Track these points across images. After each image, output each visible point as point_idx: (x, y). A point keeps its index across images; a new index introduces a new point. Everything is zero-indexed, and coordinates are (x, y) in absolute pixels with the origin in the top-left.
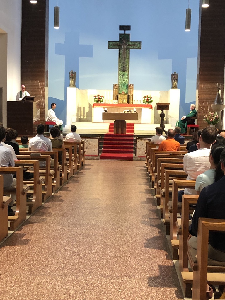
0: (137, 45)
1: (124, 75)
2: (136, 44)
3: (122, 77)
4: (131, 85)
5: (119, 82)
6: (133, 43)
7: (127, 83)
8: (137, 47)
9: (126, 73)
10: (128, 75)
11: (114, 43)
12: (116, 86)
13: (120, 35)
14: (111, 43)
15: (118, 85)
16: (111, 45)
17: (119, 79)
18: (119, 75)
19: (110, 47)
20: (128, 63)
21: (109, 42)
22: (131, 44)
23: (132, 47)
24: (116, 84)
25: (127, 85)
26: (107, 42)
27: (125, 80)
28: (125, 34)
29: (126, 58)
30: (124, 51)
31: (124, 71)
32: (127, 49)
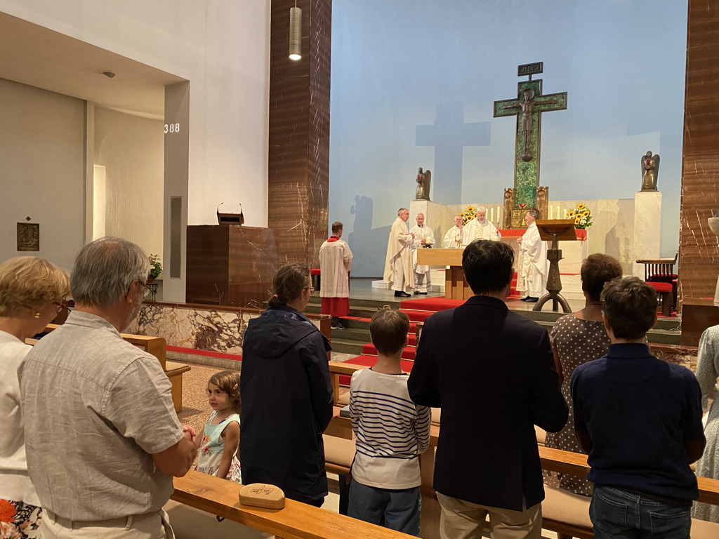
0: (558, 102)
1: (527, 168)
2: (555, 99)
3: (524, 173)
4: (542, 188)
5: (516, 184)
6: (548, 99)
7: (533, 185)
10: (538, 168)
13: (520, 84)
17: (516, 178)
18: (517, 169)
19: (497, 114)
20: (536, 143)
21: (495, 103)
22: (543, 100)
23: (546, 108)
24: (509, 189)
26: (493, 104)
27: (530, 179)
28: (530, 82)
29: (531, 132)
30: (527, 117)
31: (527, 159)
32: (533, 113)
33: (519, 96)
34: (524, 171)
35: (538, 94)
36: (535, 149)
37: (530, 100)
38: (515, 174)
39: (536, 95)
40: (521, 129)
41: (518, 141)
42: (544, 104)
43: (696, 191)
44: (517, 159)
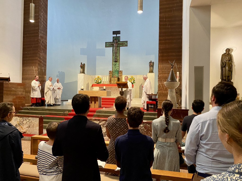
0: (125, 44)
1: (116, 64)
2: (124, 43)
3: (115, 66)
4: (120, 71)
5: (113, 70)
6: (122, 43)
7: (118, 70)
8: (124, 45)
9: (117, 63)
10: (119, 65)
11: (109, 43)
12: (110, 72)
13: (113, 37)
14: (107, 44)
15: (112, 71)
16: (108, 45)
17: (112, 67)
18: (113, 64)
19: (106, 46)
20: (119, 56)
21: (106, 43)
22: (120, 43)
23: (121, 45)
24: (111, 71)
25: (118, 71)
26: (105, 43)
27: (117, 68)
28: (116, 37)
29: (117, 53)
30: (116, 48)
31: (116, 62)
32: (118, 47)
33: (113, 41)
34: (115, 65)
35: (119, 41)
36: (118, 58)
37: (117, 43)
38: (112, 66)
39: (118, 41)
40: (114, 52)
41: (113, 56)
42: (121, 44)
43: (162, 73)
44: (113, 61)
